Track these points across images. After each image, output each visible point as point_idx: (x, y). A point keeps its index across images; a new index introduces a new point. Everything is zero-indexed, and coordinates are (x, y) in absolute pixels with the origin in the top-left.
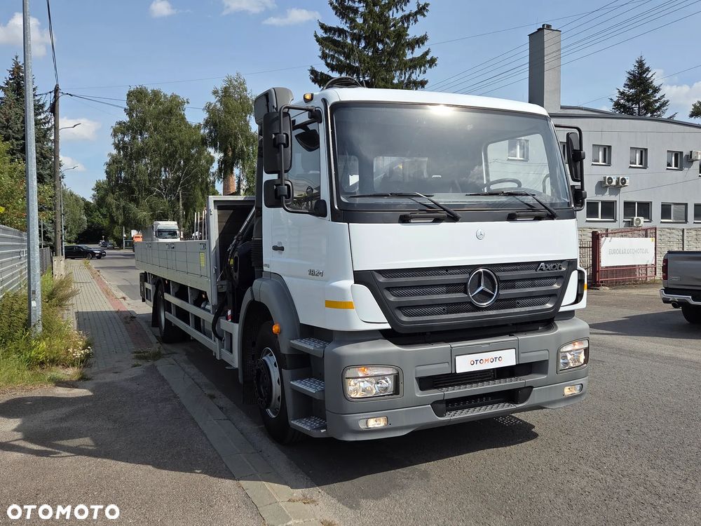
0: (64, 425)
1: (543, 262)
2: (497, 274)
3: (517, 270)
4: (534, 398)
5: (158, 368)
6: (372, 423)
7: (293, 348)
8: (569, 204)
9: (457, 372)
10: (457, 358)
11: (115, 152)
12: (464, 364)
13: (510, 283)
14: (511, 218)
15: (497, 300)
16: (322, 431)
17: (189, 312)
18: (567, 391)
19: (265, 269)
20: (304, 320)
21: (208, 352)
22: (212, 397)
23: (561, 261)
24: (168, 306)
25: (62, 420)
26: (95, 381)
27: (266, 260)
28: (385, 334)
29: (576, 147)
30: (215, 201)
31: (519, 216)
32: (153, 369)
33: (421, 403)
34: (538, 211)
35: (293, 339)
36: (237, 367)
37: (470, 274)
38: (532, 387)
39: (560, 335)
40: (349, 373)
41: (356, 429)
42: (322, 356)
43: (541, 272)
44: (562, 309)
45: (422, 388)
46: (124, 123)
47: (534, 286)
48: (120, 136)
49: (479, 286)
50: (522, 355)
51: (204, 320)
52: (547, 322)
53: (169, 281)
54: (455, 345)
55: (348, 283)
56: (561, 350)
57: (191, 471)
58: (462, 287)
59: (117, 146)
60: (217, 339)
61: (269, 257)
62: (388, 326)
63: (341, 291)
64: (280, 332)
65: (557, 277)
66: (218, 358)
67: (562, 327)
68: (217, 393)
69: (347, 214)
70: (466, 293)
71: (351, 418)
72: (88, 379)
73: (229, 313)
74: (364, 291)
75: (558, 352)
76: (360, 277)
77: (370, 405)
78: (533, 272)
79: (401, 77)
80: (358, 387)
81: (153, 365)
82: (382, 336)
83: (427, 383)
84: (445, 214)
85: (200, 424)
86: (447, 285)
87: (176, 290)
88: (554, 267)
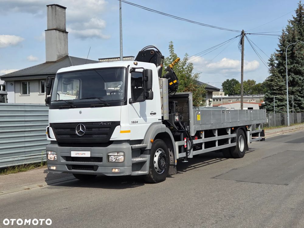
1: (101, 122)
2: (85, 126)
3: (93, 124)
4: (99, 170)
6: (52, 168)
13: (90, 129)
15: (85, 134)
37: (77, 125)
38: (98, 166)
39: (108, 149)
43: (101, 125)
44: (111, 140)
45: (67, 160)
47: (99, 130)
50: (93, 154)
54: (71, 147)
56: (108, 155)
58: (74, 129)
62: (55, 140)
65: (110, 128)
76: (52, 125)
78: (98, 125)
86: (71, 129)
88: (107, 124)
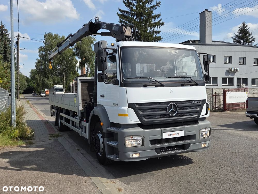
0: (27, 159)
1: (194, 100)
2: (177, 105)
3: (184, 103)
4: (191, 148)
5: (58, 140)
6: (135, 156)
7: (107, 131)
8: (203, 80)
9: (164, 138)
10: (164, 133)
11: (39, 58)
12: (166, 136)
13: (182, 108)
14: (182, 85)
15: (177, 114)
16: (117, 158)
17: (70, 120)
18: (203, 146)
19: (98, 103)
20: (111, 121)
21: (77, 134)
22: (79, 150)
23: (200, 100)
24: (62, 117)
25: (25, 157)
26: (36, 145)
27: (98, 100)
28: (139, 125)
29: (206, 60)
30: (80, 79)
31: (185, 85)
32: (57, 141)
33: (151, 149)
34: (191, 83)
35: (108, 128)
36: (88, 138)
37: (168, 105)
38: (190, 144)
39: (200, 126)
40: (126, 139)
41: (129, 157)
42: (117, 133)
43: (193, 104)
44: (200, 117)
45: (151, 144)
46: (43, 47)
47: (191, 109)
48: (41, 52)
49: (171, 109)
50: (186, 133)
51: (75, 122)
52: (195, 121)
53: (62, 108)
54: (162, 129)
55: (126, 108)
56: (200, 131)
57: (72, 174)
58: (165, 109)
59: (40, 56)
60: (80, 129)
61: (99, 99)
62: (140, 122)
63: (124, 110)
64: (103, 125)
65: (199, 106)
66: (81, 136)
67: (201, 123)
68: (80, 149)
69: (125, 84)
70: (167, 111)
71: (127, 154)
72: (33, 144)
73: (85, 119)
74: (131, 110)
75: (199, 132)
76: (130, 106)
77: (134, 150)
78: (190, 104)
79: (150, 30)
80: (129, 143)
81: (57, 139)
82: (138, 126)
83: (153, 142)
84: (159, 84)
85: (75, 159)
86: (160, 108)
87: (65, 112)
88: (198, 102)
